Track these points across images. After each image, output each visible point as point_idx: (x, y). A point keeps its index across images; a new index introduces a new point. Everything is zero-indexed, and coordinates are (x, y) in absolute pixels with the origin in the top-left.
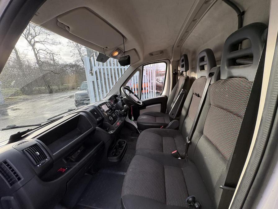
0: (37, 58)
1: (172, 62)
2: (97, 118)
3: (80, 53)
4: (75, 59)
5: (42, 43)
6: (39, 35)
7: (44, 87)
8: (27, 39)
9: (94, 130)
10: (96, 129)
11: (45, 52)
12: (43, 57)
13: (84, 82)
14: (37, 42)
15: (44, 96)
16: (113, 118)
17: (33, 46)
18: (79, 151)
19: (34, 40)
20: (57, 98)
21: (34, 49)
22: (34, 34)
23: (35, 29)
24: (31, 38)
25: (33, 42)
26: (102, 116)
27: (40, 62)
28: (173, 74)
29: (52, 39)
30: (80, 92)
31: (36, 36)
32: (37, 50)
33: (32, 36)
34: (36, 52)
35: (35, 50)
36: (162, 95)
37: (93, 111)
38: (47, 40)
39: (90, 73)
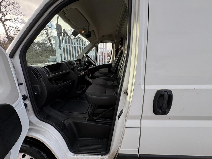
0: (7, 33)
1: (116, 42)
2: (71, 66)
3: (47, 34)
4: (43, 38)
5: (12, 21)
6: (9, 14)
10: (70, 71)
11: (15, 30)
12: (14, 33)
13: (52, 56)
14: (8, 20)
17: (3, 22)
19: (5, 18)
21: (4, 26)
22: (5, 13)
23: (6, 8)
24: (2, 16)
25: (4, 20)
27: (10, 37)
28: (116, 50)
29: (22, 19)
31: (6, 15)
32: (8, 27)
33: (2, 14)
34: (7, 29)
35: (6, 26)
36: (110, 63)
37: (68, 62)
38: (18, 19)
39: (59, 48)
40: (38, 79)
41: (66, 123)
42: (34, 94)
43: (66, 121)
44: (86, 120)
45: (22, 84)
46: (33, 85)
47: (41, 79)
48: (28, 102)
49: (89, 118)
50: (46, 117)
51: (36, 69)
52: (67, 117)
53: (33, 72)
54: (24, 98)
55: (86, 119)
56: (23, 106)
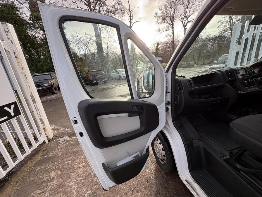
2: (229, 77)
4: (222, 29)
6: (192, 14)
7: (183, 63)
8: (182, 22)
9: (224, 86)
10: (225, 85)
13: (225, 55)
15: (182, 70)
16: (248, 82)
17: (185, 26)
18: (207, 96)
20: (192, 71)
25: (186, 23)
26: (235, 77)
30: (216, 66)
33: (186, 18)
35: (186, 29)
37: (227, 72)
39: (236, 42)
40: (180, 91)
41: (195, 143)
42: (175, 102)
43: (197, 141)
44: (223, 159)
45: (169, 92)
46: (176, 95)
47: (182, 91)
48: (170, 107)
49: (228, 159)
50: (179, 125)
51: (181, 82)
52: (201, 138)
53: (178, 84)
54: (168, 103)
55: (224, 157)
56: (165, 109)
